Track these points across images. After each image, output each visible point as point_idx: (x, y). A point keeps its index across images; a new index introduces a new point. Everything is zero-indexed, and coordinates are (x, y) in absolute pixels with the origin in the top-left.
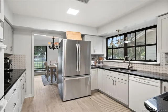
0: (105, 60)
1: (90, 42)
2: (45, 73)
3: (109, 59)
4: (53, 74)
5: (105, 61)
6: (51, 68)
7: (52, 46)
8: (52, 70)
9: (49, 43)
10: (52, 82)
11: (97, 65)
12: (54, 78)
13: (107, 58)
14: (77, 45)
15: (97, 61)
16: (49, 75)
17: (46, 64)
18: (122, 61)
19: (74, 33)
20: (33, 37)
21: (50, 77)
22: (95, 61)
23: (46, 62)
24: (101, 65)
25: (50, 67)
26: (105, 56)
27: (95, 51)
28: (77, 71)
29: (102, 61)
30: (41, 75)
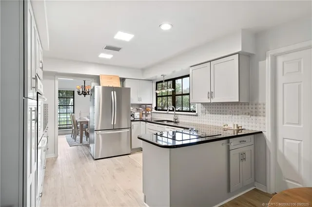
0: (154, 111)
1: (130, 88)
2: (71, 132)
3: (159, 110)
4: (84, 132)
5: (153, 113)
6: (81, 122)
7: (83, 92)
8: (82, 126)
9: (78, 87)
10: (81, 141)
11: (144, 118)
12: (84, 138)
13: (156, 109)
14: (112, 92)
15: (144, 112)
16: (78, 135)
17: (73, 117)
18: (166, 112)
19: (111, 78)
20: (57, 82)
21: (78, 137)
22: (140, 113)
23: (73, 114)
24: (149, 118)
25: (78, 121)
26: (154, 105)
27: (140, 99)
28: (112, 124)
29: (150, 112)
30: (65, 134)
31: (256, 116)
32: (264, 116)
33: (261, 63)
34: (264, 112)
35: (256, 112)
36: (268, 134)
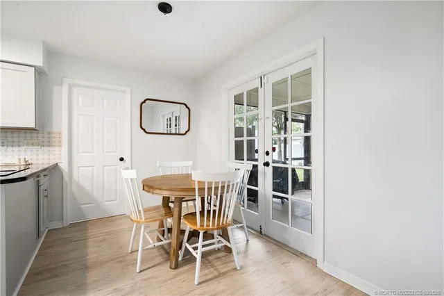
31: (49, 146)
32: (60, 146)
33: (55, 89)
34: (60, 142)
35: (49, 142)
36: (64, 166)
